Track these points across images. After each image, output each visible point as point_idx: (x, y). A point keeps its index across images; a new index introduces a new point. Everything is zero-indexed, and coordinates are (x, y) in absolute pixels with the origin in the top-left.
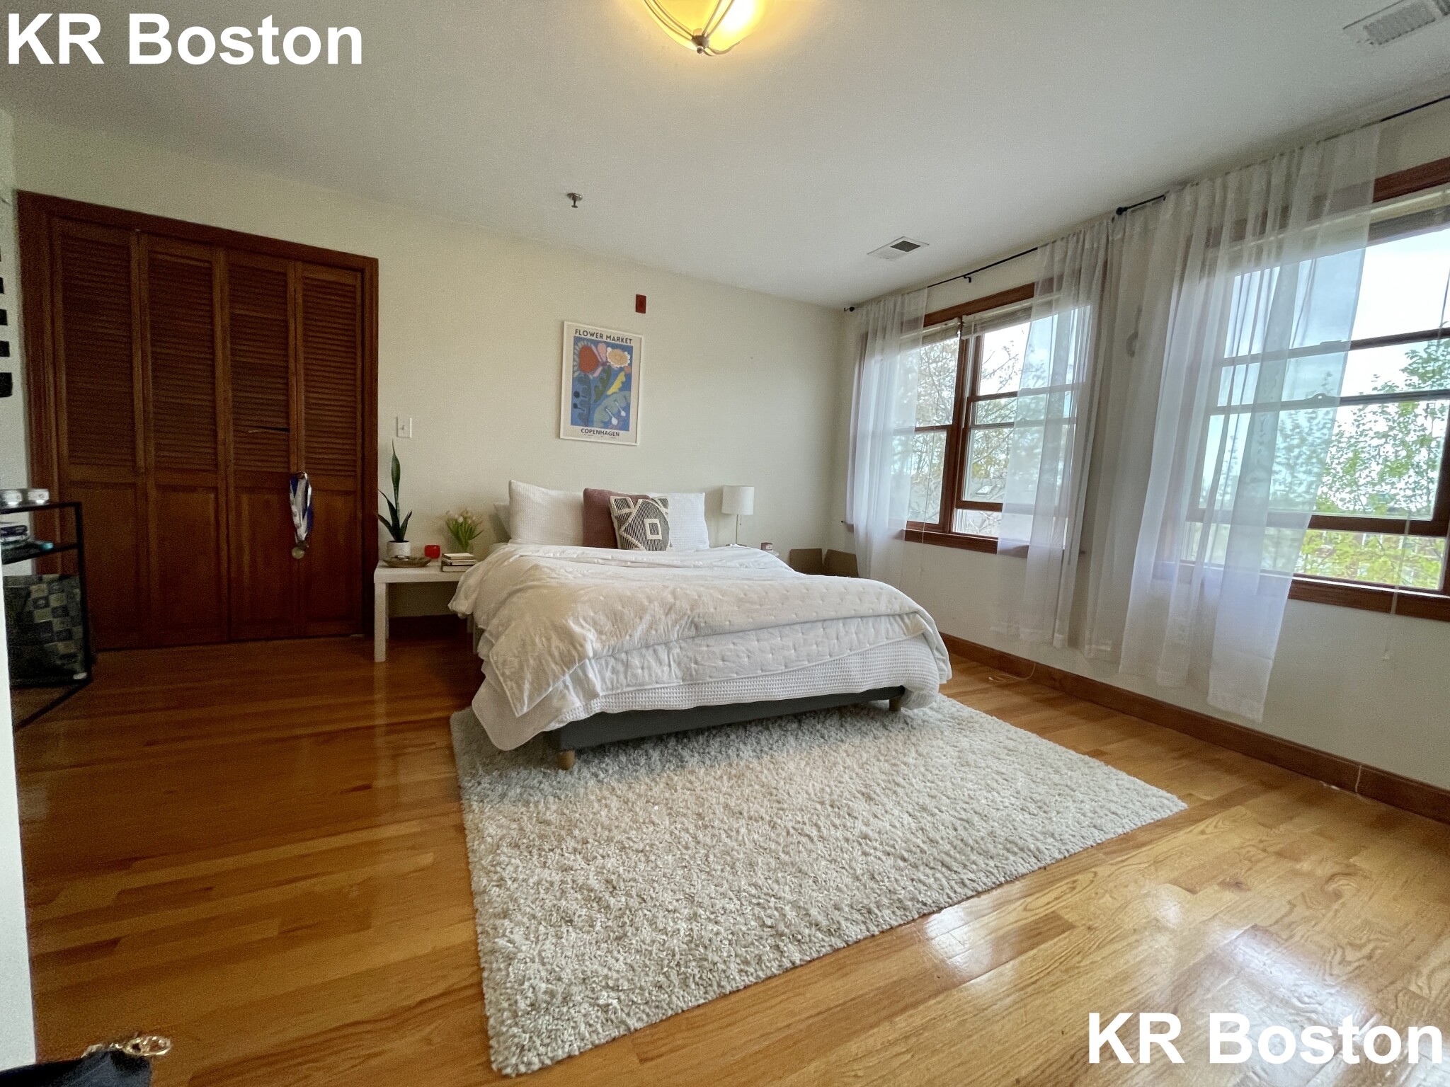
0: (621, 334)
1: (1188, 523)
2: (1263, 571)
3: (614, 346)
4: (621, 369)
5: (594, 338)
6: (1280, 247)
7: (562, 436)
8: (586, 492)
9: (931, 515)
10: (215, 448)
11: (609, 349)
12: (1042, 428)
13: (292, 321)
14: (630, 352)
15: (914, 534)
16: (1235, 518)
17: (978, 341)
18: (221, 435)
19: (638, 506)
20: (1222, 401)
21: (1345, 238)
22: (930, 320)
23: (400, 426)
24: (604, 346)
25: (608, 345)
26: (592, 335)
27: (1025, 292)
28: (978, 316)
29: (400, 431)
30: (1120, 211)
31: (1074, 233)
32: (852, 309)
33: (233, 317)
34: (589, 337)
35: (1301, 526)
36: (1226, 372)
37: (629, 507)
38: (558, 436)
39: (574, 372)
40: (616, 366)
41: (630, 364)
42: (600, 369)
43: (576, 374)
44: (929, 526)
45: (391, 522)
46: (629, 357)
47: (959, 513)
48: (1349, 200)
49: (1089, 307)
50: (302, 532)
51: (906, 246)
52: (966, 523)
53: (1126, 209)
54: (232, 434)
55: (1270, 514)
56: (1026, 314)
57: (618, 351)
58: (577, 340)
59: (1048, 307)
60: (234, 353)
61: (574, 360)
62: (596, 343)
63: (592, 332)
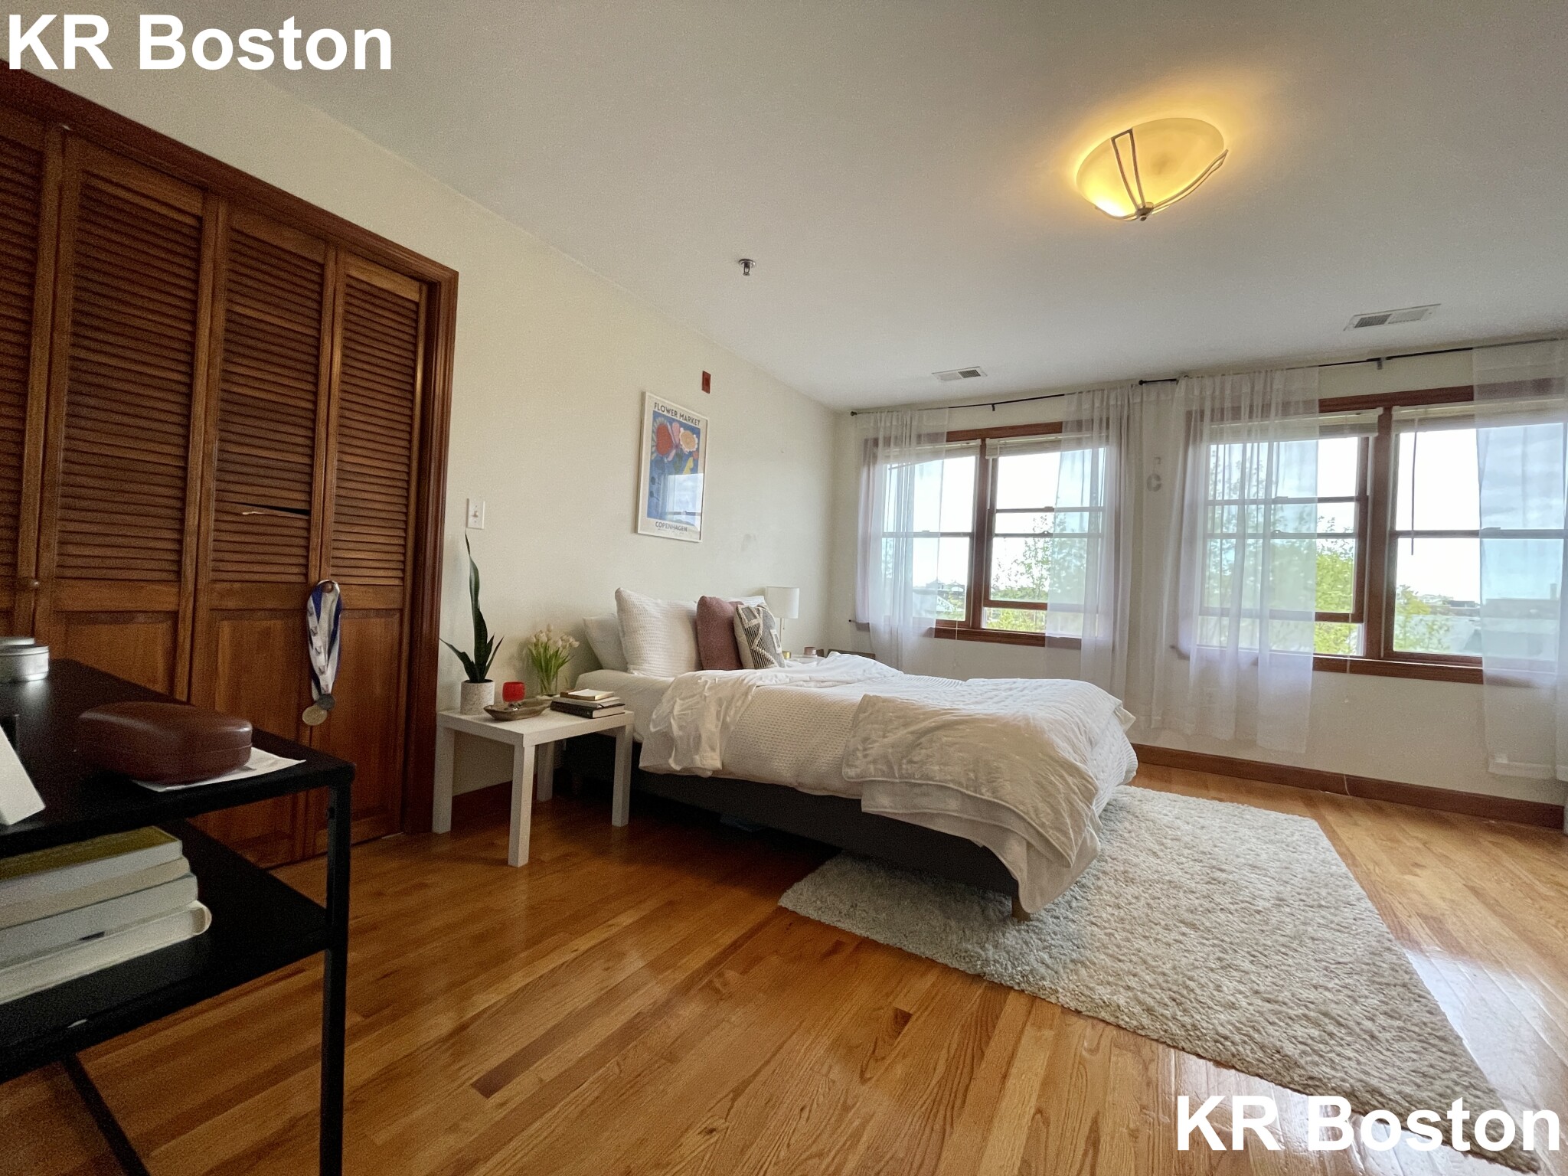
0: (695, 415)
3: (687, 427)
4: (691, 454)
5: (670, 415)
7: (639, 532)
8: (703, 603)
9: (958, 613)
10: (180, 542)
11: (682, 429)
13: (327, 340)
14: (698, 437)
19: (761, 615)
22: (952, 436)
24: (678, 425)
25: (682, 425)
26: (668, 411)
27: (1055, 428)
28: (1002, 441)
30: (1141, 382)
32: (853, 414)
34: (665, 413)
37: (755, 617)
38: (635, 530)
39: (652, 453)
40: (686, 450)
41: (698, 449)
42: (673, 452)
43: (655, 455)
46: (696, 440)
47: (987, 611)
50: (328, 680)
51: (972, 373)
52: (992, 620)
53: (1145, 382)
54: (213, 515)
56: (1055, 446)
57: (689, 432)
58: (656, 415)
59: (1079, 443)
61: (653, 439)
62: (671, 421)
63: (669, 407)
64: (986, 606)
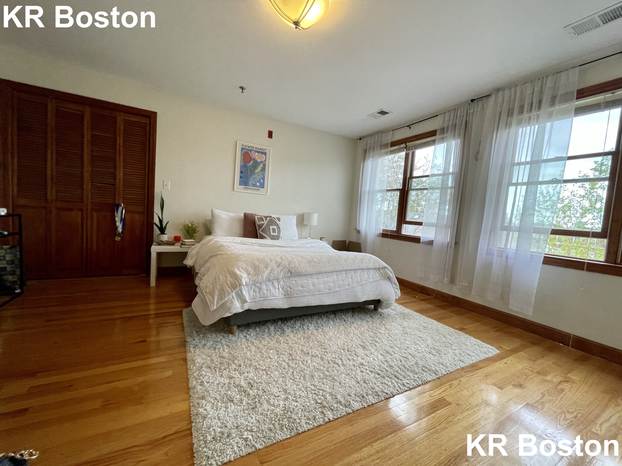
0: (262, 147)
1: (500, 232)
2: (531, 252)
3: (258, 152)
4: (261, 162)
5: (250, 148)
6: (538, 117)
7: (235, 190)
8: (245, 214)
9: (393, 227)
10: (82, 192)
11: (256, 153)
12: (439, 191)
13: (118, 138)
14: (266, 155)
15: (386, 235)
16: (520, 230)
17: (413, 154)
18: (85, 186)
19: (267, 221)
20: (514, 181)
21: (565, 114)
22: (393, 144)
23: (164, 185)
24: (254, 152)
25: (256, 151)
26: (249, 147)
27: (433, 133)
28: (413, 143)
29: (164, 186)
30: (472, 101)
31: (454, 109)
32: (360, 139)
33: (92, 136)
34: (248, 148)
35: (547, 233)
36: (516, 168)
37: (263, 221)
38: (233, 190)
39: (241, 163)
40: (259, 160)
41: (265, 160)
42: (252, 162)
43: (242, 163)
44: (392, 231)
45: (159, 226)
46: (265, 157)
47: (404, 226)
48: (566, 98)
49: (459, 140)
50: (120, 230)
51: (383, 113)
52: (408, 230)
53: (474, 100)
54: (90, 185)
55: (535, 228)
56: (433, 142)
57: (260, 154)
58: (242, 149)
59: (443, 140)
60: (92, 151)
61: (241, 158)
62: (251, 151)
63: (249, 146)
64: (404, 223)
